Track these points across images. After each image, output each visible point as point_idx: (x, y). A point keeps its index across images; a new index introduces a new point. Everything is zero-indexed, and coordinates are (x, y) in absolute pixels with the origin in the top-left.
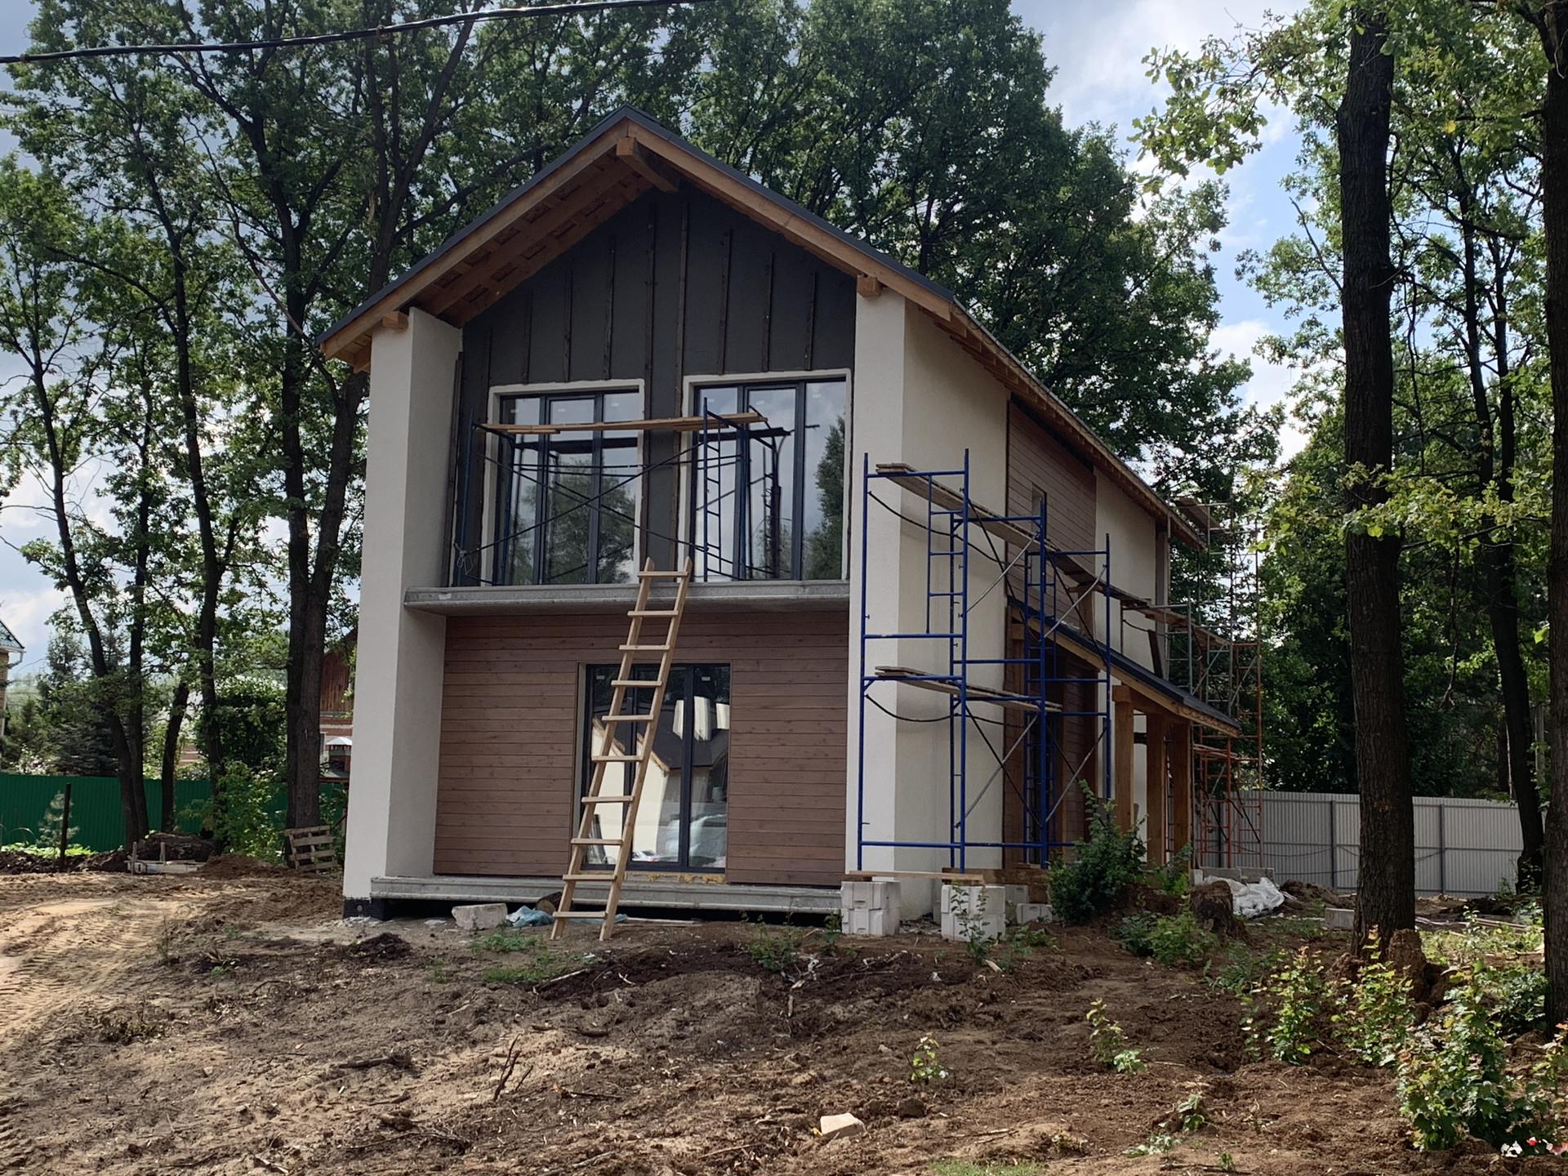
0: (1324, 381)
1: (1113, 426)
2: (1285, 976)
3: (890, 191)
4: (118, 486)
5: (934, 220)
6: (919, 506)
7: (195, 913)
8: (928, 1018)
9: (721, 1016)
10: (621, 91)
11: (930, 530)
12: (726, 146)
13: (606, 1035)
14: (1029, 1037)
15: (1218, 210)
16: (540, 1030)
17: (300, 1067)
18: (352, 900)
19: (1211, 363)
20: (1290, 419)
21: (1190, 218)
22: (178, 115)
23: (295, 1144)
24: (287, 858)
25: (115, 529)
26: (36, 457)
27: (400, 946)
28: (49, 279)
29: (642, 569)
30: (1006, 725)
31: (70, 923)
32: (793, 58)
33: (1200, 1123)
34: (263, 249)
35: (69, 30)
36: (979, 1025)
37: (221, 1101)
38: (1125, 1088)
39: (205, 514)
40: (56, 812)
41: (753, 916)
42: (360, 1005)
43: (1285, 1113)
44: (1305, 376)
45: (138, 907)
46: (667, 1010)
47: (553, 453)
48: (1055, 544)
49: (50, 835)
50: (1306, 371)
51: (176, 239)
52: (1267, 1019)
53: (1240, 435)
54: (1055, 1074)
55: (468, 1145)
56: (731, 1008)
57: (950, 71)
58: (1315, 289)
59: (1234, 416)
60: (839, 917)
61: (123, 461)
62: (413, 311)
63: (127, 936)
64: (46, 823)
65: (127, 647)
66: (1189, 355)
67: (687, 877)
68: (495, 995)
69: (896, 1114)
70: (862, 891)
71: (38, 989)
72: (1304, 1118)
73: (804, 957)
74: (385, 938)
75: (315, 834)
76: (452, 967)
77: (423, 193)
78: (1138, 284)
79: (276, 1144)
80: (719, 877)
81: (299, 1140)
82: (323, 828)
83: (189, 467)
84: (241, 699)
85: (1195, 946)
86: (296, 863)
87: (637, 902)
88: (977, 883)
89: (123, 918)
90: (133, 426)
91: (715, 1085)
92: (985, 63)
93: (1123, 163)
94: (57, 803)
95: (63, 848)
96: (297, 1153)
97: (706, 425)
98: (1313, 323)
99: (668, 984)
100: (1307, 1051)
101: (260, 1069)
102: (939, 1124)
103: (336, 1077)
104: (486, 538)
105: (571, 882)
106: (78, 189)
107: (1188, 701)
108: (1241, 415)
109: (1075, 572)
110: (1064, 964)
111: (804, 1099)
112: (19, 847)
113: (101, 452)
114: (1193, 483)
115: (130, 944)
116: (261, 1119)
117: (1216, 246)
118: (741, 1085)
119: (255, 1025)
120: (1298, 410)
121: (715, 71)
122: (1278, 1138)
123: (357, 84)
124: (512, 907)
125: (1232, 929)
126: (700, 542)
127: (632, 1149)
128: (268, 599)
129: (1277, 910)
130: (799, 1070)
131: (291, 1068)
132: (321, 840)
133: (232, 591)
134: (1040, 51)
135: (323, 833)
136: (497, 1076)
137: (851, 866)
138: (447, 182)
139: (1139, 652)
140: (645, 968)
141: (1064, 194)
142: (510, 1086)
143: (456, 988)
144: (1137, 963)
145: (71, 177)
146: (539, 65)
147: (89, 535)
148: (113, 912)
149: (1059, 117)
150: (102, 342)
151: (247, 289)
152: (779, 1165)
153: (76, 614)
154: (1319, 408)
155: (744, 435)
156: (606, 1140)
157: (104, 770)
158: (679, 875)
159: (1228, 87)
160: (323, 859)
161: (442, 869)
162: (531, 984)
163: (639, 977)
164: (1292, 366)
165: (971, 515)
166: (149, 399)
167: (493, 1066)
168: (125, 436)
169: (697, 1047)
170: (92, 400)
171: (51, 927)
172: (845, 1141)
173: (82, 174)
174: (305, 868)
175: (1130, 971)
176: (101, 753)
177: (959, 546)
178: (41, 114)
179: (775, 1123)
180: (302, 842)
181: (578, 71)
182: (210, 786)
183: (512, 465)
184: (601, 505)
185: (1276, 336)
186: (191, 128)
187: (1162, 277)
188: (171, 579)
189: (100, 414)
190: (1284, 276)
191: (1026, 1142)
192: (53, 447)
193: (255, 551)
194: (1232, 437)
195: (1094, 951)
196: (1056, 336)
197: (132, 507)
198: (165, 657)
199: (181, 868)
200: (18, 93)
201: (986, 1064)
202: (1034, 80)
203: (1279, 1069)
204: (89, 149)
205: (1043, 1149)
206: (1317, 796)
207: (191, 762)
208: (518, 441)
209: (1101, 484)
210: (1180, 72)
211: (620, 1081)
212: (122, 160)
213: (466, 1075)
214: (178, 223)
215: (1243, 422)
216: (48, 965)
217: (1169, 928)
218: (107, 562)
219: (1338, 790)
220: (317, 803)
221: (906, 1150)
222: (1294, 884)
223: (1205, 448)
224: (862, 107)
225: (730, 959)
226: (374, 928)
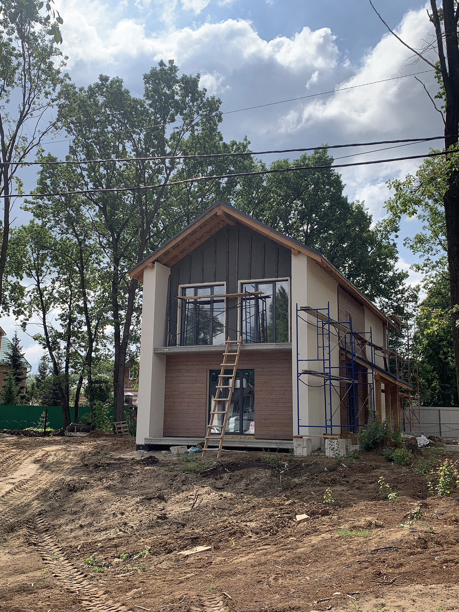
0: (432, 277)
1: (366, 292)
2: (441, 468)
3: (295, 222)
4: (62, 317)
5: (309, 231)
6: (314, 320)
7: (90, 449)
8: (325, 483)
9: (259, 482)
10: (213, 195)
11: (318, 327)
12: (244, 210)
13: (223, 488)
14: (358, 488)
15: (397, 226)
16: (204, 487)
17: (130, 499)
18: (139, 445)
19: (396, 272)
20: (422, 289)
21: (388, 228)
22: (81, 205)
23: (131, 524)
24: (114, 431)
25: (61, 330)
26: (37, 309)
27: (156, 460)
28: (42, 256)
29: (226, 340)
30: (340, 388)
31: (53, 453)
32: (265, 184)
33: (418, 516)
34: (105, 245)
35: (48, 182)
36: (342, 485)
37: (107, 510)
38: (392, 505)
39: (88, 324)
40: (43, 418)
41: (266, 449)
42: (146, 479)
43: (445, 513)
44: (426, 276)
45: (73, 447)
46: (242, 480)
47: (198, 305)
48: (354, 331)
49: (41, 425)
50: (427, 274)
51: (80, 243)
52: (435, 482)
53: (406, 294)
54: (369, 500)
55: (185, 524)
56: (262, 480)
57: (313, 186)
58: (429, 249)
59: (404, 289)
60: (293, 449)
61: (63, 309)
62: (156, 262)
63: (70, 457)
64: (40, 421)
65: (64, 365)
66: (389, 270)
67: (242, 437)
68: (188, 475)
69: (320, 514)
70: (300, 441)
71: (45, 474)
72: (452, 515)
73: (283, 463)
74: (151, 457)
75: (123, 424)
76: (172, 467)
77: (153, 227)
78: (372, 249)
79: (125, 524)
80: (252, 437)
81: (132, 523)
82: (125, 422)
83: (84, 310)
84: (99, 381)
85: (408, 458)
86: (116, 433)
87: (227, 445)
88: (336, 439)
89: (68, 451)
90: (66, 299)
91: (261, 505)
92: (323, 183)
93: (367, 212)
94: (43, 415)
95: (45, 429)
96: (132, 527)
97: (246, 295)
98: (428, 259)
99: (241, 472)
100: (449, 492)
101: (118, 500)
102: (335, 517)
103: (141, 502)
104: (178, 331)
105: (208, 439)
106: (51, 228)
107: (398, 379)
108: (406, 288)
109: (361, 339)
110: (366, 464)
111: (290, 509)
112: (31, 428)
113: (57, 307)
114: (392, 310)
115: (71, 459)
116: (120, 516)
117: (397, 237)
118: (269, 505)
119: (114, 485)
120: (425, 286)
121: (241, 188)
122: (445, 521)
123: (134, 194)
124: (189, 447)
125: (418, 452)
126: (244, 331)
127: (237, 526)
128: (107, 351)
129: (427, 445)
130: (287, 500)
131: (127, 499)
132: (125, 425)
133: (96, 348)
134: (340, 179)
135: (125, 423)
136: (192, 502)
137: (295, 433)
138: (160, 223)
139: (380, 363)
140: (233, 467)
141: (349, 222)
142: (196, 505)
143: (175, 473)
144: (389, 464)
145: (49, 225)
146: (188, 188)
147: (53, 332)
148: (65, 450)
149: (347, 199)
150: (57, 274)
151: (100, 257)
152: (285, 531)
153: (49, 356)
154: (431, 285)
155: (257, 298)
156: (229, 523)
157: (55, 404)
158: (240, 436)
159: (413, 190)
160: (125, 432)
161: (166, 434)
162: (198, 472)
163: (231, 470)
164: (422, 273)
165: (330, 322)
166: (71, 291)
167: (190, 499)
168: (64, 302)
169: (253, 493)
170: (55, 291)
171: (47, 454)
172: (305, 523)
173: (52, 224)
174: (119, 434)
175: (387, 466)
176: (55, 398)
177: (326, 332)
178: (40, 206)
179: (282, 517)
180: (119, 426)
181: (200, 189)
182: (90, 409)
183: (186, 309)
184: (213, 321)
185: (417, 264)
186: (84, 209)
187: (380, 246)
188: (78, 345)
189: (56, 295)
190: (418, 245)
191: (364, 523)
192: (42, 305)
193: (103, 336)
194: (404, 295)
195: (375, 460)
196: (347, 265)
197: (66, 323)
198: (75, 369)
199: (82, 435)
200: (33, 201)
201: (346, 498)
202: (339, 188)
203: (441, 498)
204: (54, 216)
205: (369, 525)
206: (435, 408)
207: (83, 401)
208: (187, 301)
209: (366, 310)
210: (398, 186)
211: (230, 504)
212: (64, 219)
213: (182, 501)
214: (80, 237)
215: (406, 290)
216: (48, 467)
217: (399, 452)
218: (58, 340)
219: (440, 406)
220: (123, 414)
221: (326, 526)
222: (432, 437)
223: (395, 299)
224: (286, 197)
225: (260, 464)
226: (147, 454)
